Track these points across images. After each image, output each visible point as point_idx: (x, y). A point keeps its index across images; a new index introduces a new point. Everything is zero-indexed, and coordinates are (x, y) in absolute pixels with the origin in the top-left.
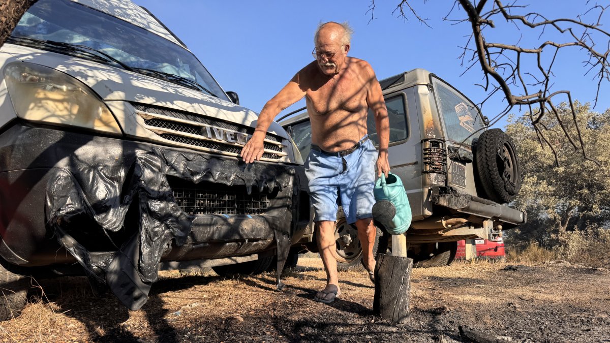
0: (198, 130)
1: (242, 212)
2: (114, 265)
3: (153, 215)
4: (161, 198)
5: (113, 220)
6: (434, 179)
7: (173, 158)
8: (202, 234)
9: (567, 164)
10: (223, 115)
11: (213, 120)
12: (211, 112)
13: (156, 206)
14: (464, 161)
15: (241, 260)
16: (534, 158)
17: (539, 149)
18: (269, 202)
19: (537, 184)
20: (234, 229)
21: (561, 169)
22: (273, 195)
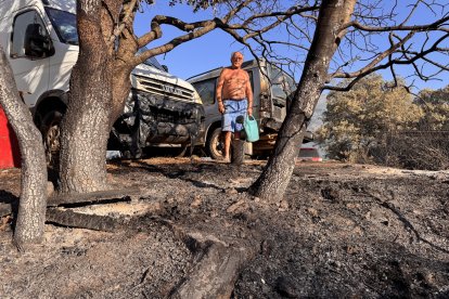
0: (159, 87)
1: (176, 124)
2: (130, 139)
3: (144, 121)
4: (147, 114)
5: (130, 121)
6: (265, 115)
7: (151, 98)
8: (161, 131)
9: (367, 113)
10: (169, 80)
11: (164, 83)
12: (164, 79)
13: (145, 117)
14: (281, 106)
15: (174, 145)
16: (347, 109)
17: (349, 104)
18: (186, 121)
19: (348, 126)
20: (173, 130)
21: (363, 117)
22: (189, 117)
